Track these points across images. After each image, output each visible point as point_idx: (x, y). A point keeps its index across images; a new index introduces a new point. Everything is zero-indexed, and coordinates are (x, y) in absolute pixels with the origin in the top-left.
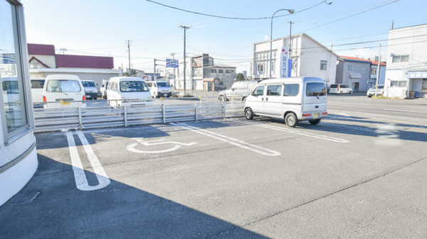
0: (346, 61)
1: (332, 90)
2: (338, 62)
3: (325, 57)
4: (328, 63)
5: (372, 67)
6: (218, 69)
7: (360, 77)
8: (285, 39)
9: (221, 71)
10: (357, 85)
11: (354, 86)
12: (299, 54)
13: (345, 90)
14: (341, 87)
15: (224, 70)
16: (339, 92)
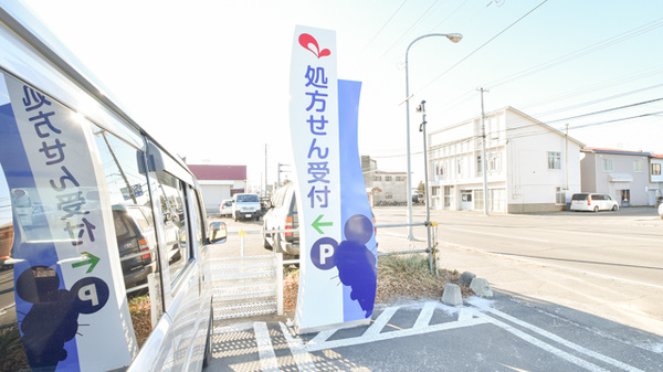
0: (599, 152)
1: (576, 205)
2: (583, 155)
3: (555, 145)
4: (563, 157)
5: (652, 161)
6: (383, 176)
7: (631, 180)
8: (477, 121)
9: (388, 179)
10: (625, 194)
11: (620, 197)
12: (502, 142)
13: (603, 205)
14: (594, 197)
15: (394, 176)
16: (591, 208)
